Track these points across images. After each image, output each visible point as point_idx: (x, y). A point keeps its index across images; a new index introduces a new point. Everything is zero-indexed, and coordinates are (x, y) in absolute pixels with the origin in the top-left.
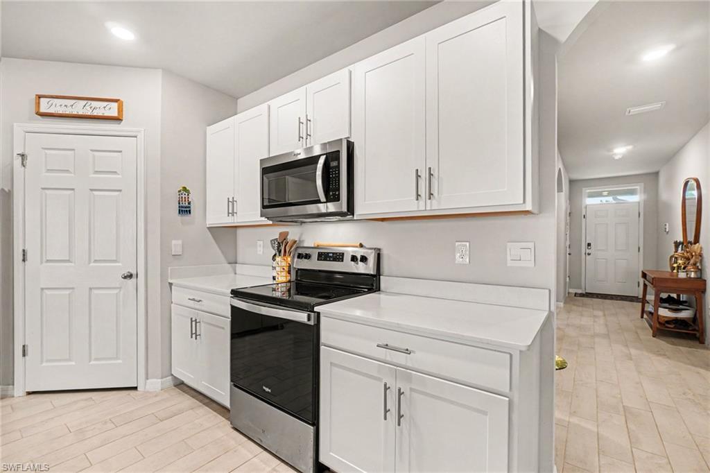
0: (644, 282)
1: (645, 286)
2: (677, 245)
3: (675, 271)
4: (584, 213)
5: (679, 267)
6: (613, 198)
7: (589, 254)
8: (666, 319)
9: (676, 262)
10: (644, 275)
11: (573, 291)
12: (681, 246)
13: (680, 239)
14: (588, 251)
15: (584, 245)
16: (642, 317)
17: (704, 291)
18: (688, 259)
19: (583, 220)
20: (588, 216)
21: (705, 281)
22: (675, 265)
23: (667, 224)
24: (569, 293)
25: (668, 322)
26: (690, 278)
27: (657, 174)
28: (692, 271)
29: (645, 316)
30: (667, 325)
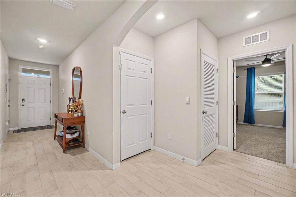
0: (56, 119)
1: (56, 122)
2: (70, 99)
3: (70, 112)
4: (19, 80)
5: (72, 111)
6: (37, 75)
7: (23, 105)
8: (69, 140)
9: (70, 108)
10: (56, 116)
11: (12, 129)
12: (71, 100)
13: (71, 96)
14: (22, 103)
15: (20, 100)
16: (55, 139)
17: (84, 122)
18: (77, 106)
19: (19, 85)
20: (22, 83)
21: (85, 117)
22: (70, 110)
23: (64, 90)
24: (8, 132)
25: (70, 142)
26: (79, 116)
27: (58, 66)
28: (79, 113)
29: (56, 138)
30: (70, 144)
